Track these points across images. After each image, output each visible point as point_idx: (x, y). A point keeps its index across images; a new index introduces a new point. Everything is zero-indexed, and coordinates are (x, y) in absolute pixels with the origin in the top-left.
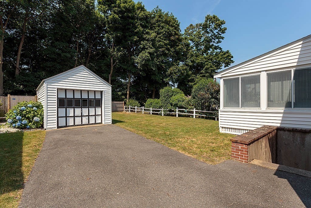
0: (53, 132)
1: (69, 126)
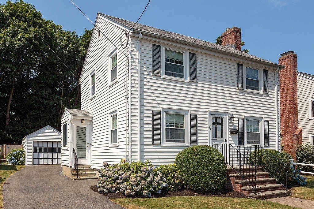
0: (29, 167)
1: (40, 164)
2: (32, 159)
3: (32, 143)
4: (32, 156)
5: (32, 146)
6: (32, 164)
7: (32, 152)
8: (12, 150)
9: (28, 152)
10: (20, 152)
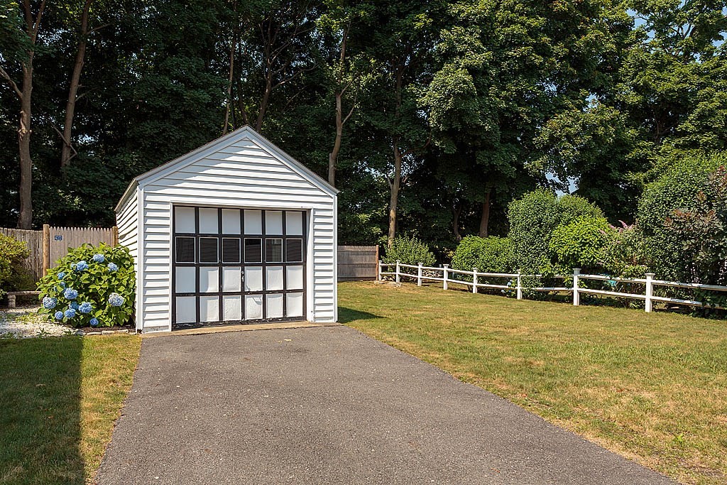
0: (160, 342)
1: (205, 324)
2: (169, 299)
3: (169, 215)
4: (169, 284)
5: (170, 230)
6: (169, 323)
7: (169, 261)
8: (70, 250)
9: (149, 261)
10: (110, 260)
